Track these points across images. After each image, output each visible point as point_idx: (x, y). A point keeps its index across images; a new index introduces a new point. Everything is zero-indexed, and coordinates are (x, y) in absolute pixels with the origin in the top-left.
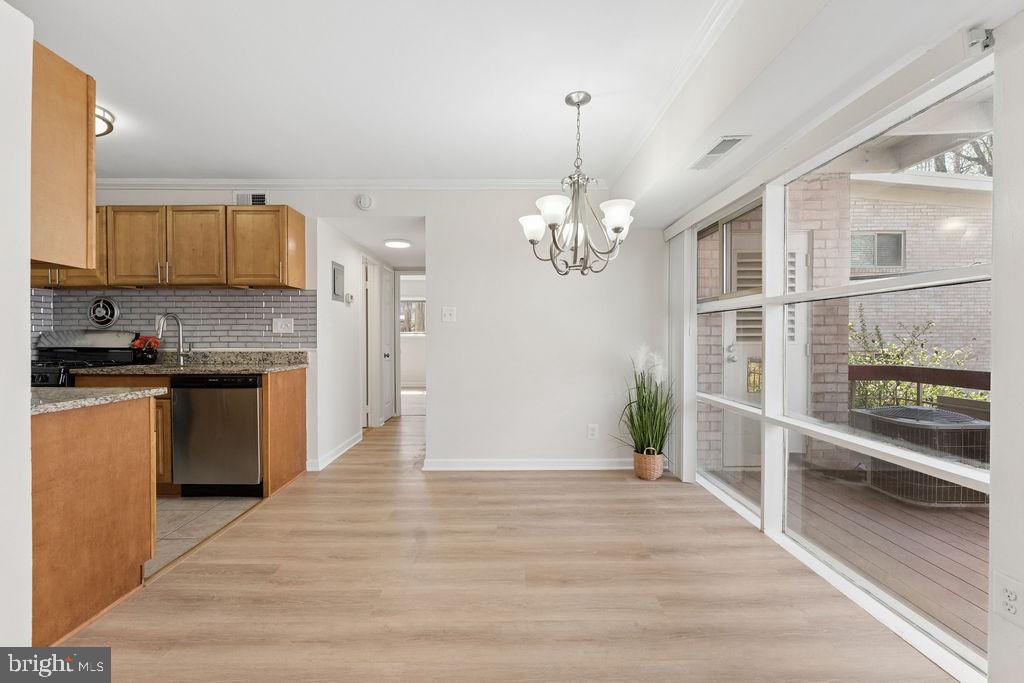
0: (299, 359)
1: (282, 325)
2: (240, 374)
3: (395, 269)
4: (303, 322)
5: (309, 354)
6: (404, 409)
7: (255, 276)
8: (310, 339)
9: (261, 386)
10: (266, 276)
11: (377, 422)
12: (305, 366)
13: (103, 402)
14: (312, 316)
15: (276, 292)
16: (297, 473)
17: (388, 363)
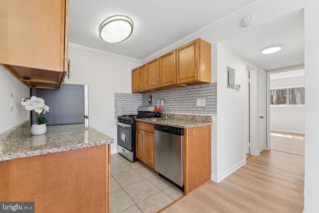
0: (208, 120)
1: (201, 102)
2: (175, 127)
3: (267, 71)
4: (210, 100)
5: (213, 118)
6: (272, 146)
7: (186, 78)
8: (213, 109)
9: (183, 135)
10: (190, 77)
11: (256, 153)
12: (210, 124)
13: (65, 150)
14: (214, 97)
15: (198, 86)
16: (205, 181)
17: (262, 122)
